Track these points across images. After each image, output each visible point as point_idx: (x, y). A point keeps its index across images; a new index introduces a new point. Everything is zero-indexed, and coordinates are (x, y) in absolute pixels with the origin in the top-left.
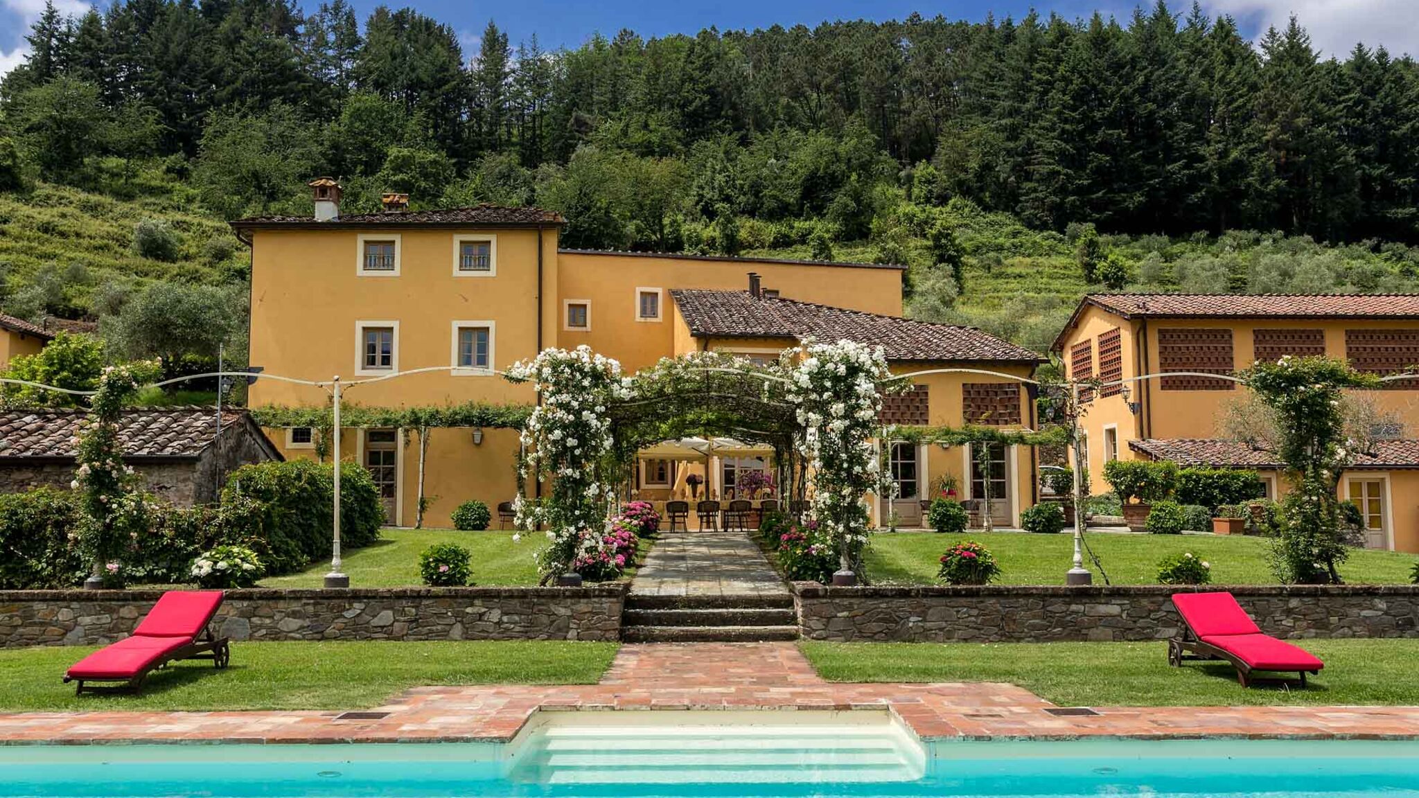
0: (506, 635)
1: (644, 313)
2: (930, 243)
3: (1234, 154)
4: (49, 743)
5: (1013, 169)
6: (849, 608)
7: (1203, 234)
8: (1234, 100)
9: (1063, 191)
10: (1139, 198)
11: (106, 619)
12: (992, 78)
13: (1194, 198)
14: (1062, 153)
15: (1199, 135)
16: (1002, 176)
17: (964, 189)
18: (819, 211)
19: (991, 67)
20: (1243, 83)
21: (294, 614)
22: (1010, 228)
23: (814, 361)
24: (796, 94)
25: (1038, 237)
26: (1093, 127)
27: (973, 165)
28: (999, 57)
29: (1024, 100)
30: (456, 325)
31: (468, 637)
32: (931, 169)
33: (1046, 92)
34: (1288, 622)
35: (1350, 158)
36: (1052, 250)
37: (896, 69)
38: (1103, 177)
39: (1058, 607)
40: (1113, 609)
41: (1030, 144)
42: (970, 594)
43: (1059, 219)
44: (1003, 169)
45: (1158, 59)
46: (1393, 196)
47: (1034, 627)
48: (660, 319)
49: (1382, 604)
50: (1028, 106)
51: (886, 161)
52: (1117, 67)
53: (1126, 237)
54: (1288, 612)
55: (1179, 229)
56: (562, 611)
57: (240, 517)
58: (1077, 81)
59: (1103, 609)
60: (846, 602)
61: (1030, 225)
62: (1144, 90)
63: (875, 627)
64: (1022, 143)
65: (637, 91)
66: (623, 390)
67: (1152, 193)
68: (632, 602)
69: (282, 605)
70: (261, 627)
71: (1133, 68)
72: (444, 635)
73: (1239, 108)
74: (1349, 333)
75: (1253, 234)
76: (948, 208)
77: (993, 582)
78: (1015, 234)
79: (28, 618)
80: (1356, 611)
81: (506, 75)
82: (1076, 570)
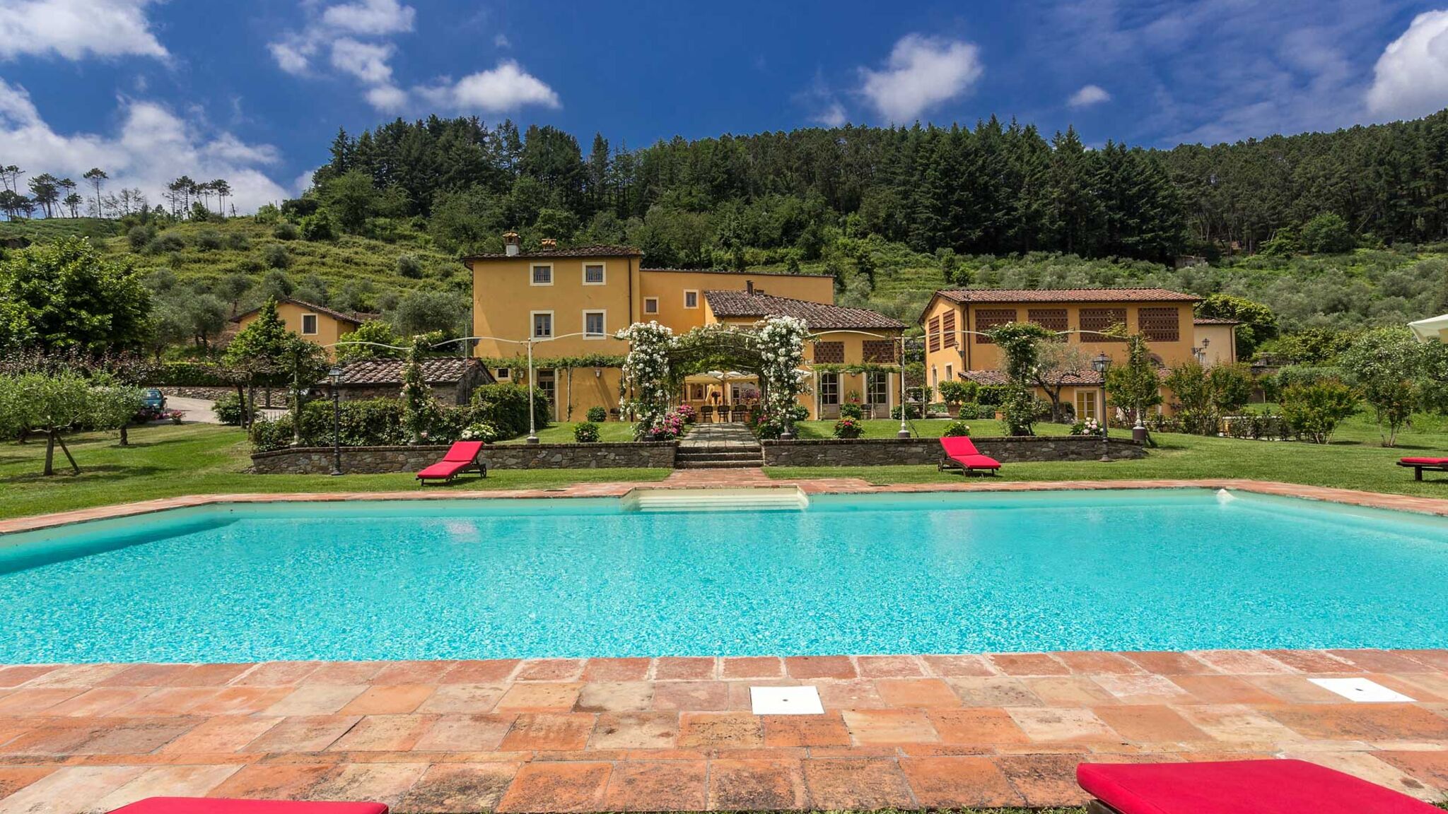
0: (618, 465)
1: (688, 304)
2: (856, 261)
3: (1035, 206)
4: (419, 500)
5: (905, 217)
6: (788, 450)
7: (1015, 254)
8: (1035, 174)
9: (934, 229)
10: (978, 233)
11: (421, 459)
12: (894, 162)
13: (1011, 232)
14: (934, 206)
15: (1014, 195)
16: (899, 220)
17: (876, 228)
18: (792, 243)
19: (893, 155)
20: (1041, 163)
21: (513, 457)
22: (901, 252)
23: (770, 327)
24: (778, 173)
25: (919, 257)
26: (952, 190)
27: (882, 214)
28: (898, 149)
29: (912, 176)
30: (585, 312)
31: (598, 466)
32: (857, 217)
33: (924, 171)
34: (1005, 455)
35: (1102, 208)
36: (927, 265)
37: (837, 157)
38: (957, 220)
39: (891, 449)
40: (919, 449)
41: (915, 201)
42: (849, 443)
43: (932, 246)
44: (899, 217)
45: (991, 150)
46: (1126, 230)
47: (880, 459)
48: (697, 307)
49: (1052, 446)
50: (915, 178)
51: (831, 212)
52: (966, 155)
53: (970, 256)
54: (1006, 450)
55: (1001, 252)
56: (646, 454)
57: (482, 412)
58: (943, 163)
59: (914, 449)
60: (786, 447)
61: (915, 250)
62: (983, 167)
63: (801, 459)
64: (911, 201)
65: (684, 173)
66: (674, 343)
67: (986, 231)
68: (679, 450)
69: (507, 452)
70: (497, 463)
71: (976, 156)
72: (587, 466)
73: (1037, 179)
74: (1080, 310)
75: (1044, 253)
76: (867, 240)
77: (861, 437)
78: (906, 255)
79: (384, 459)
80: (1039, 449)
81: (607, 165)
82: (903, 431)
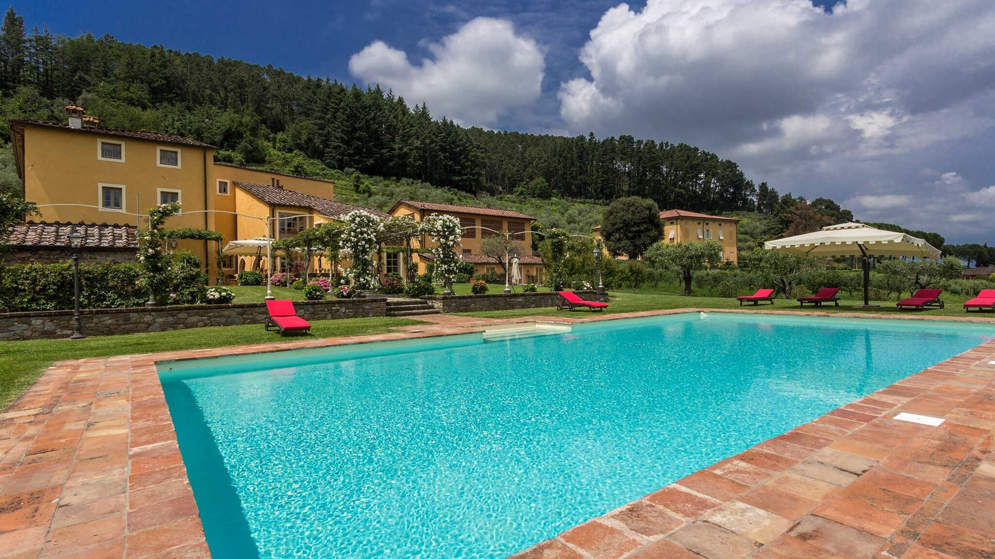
1: (220, 191)
2: (293, 169)
3: (405, 150)
5: (321, 142)
7: (395, 178)
8: (405, 129)
9: (342, 154)
10: (371, 161)
12: (311, 102)
13: (391, 164)
14: (342, 138)
15: (393, 140)
16: (317, 144)
17: (300, 148)
18: (232, 147)
19: (310, 97)
20: (408, 123)
22: (320, 167)
24: (214, 89)
25: (333, 172)
26: (355, 130)
27: (304, 137)
28: (314, 93)
29: (326, 114)
32: (285, 136)
33: (335, 112)
35: (442, 157)
36: (339, 178)
37: (265, 88)
38: (358, 151)
41: (329, 132)
42: (481, 297)
43: (341, 166)
44: (317, 141)
45: (379, 108)
46: (454, 172)
48: (229, 194)
50: (328, 116)
51: (264, 129)
52: (364, 108)
53: (367, 176)
55: (387, 175)
56: (367, 307)
58: (348, 110)
61: (328, 165)
62: (374, 119)
63: (463, 308)
64: (325, 132)
67: (376, 159)
71: (370, 110)
72: (325, 318)
73: (406, 133)
74: (482, 220)
75: (411, 180)
76: (293, 155)
78: (323, 169)
79: (127, 320)
82: (507, 289)
